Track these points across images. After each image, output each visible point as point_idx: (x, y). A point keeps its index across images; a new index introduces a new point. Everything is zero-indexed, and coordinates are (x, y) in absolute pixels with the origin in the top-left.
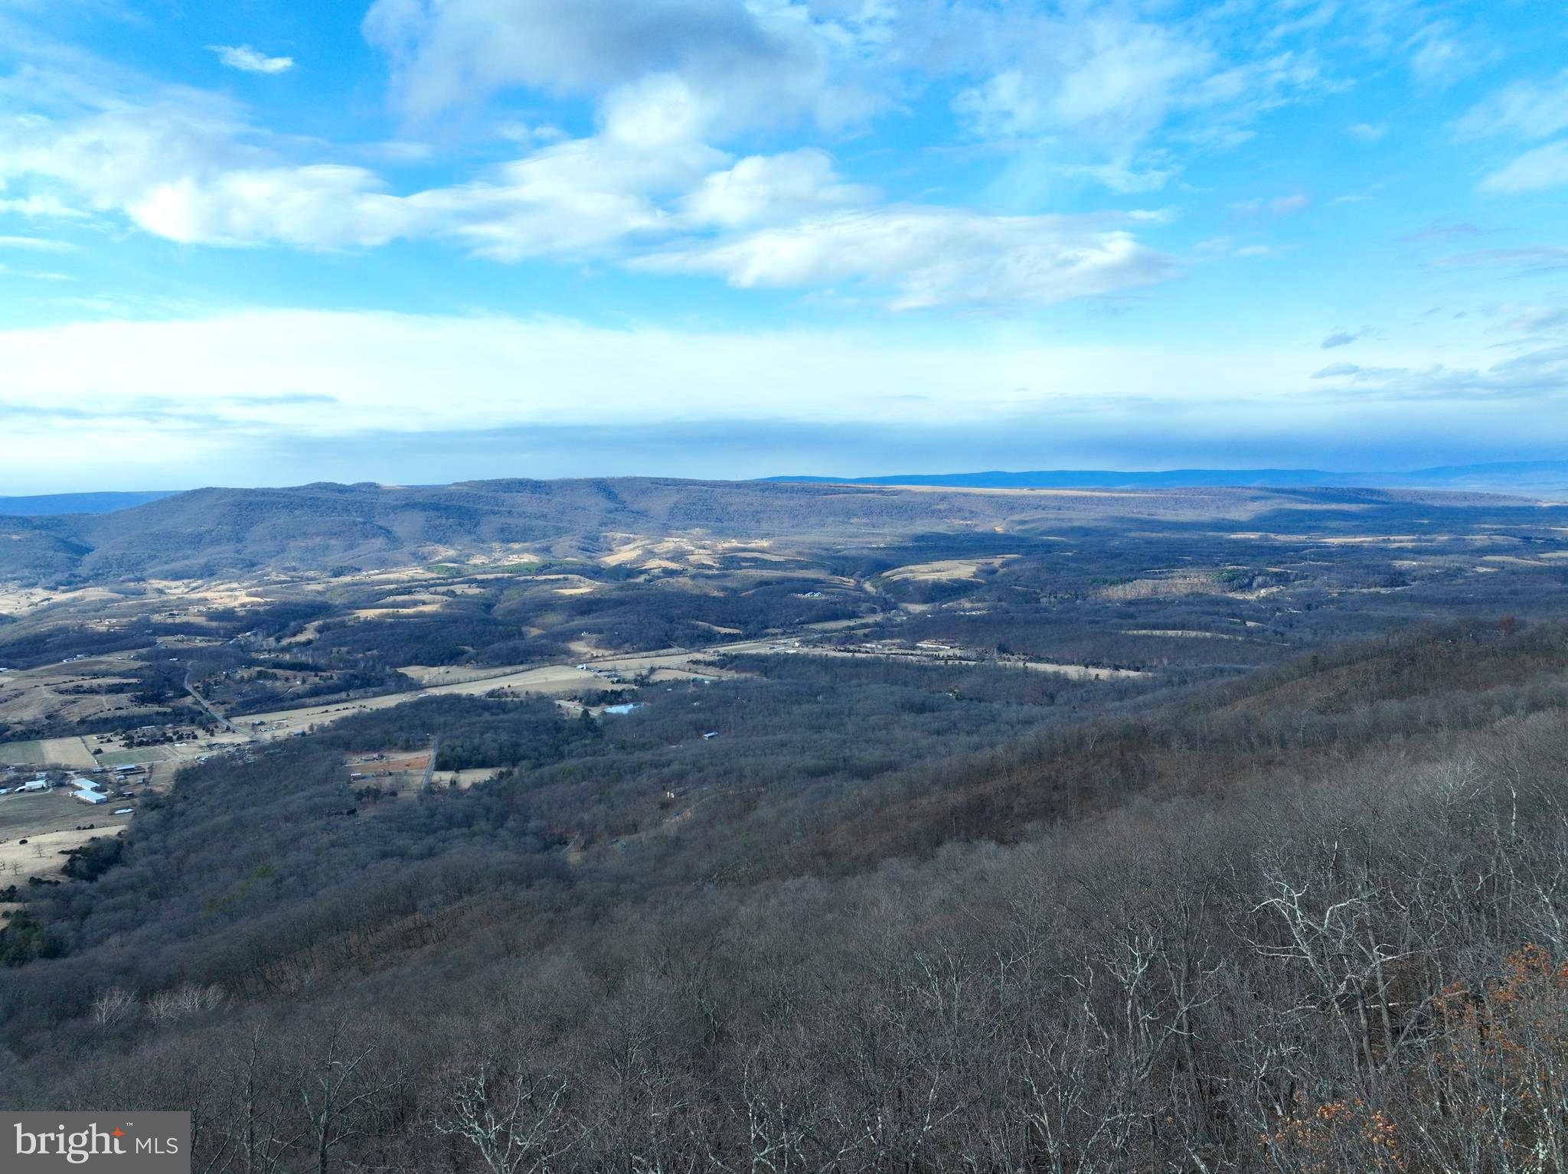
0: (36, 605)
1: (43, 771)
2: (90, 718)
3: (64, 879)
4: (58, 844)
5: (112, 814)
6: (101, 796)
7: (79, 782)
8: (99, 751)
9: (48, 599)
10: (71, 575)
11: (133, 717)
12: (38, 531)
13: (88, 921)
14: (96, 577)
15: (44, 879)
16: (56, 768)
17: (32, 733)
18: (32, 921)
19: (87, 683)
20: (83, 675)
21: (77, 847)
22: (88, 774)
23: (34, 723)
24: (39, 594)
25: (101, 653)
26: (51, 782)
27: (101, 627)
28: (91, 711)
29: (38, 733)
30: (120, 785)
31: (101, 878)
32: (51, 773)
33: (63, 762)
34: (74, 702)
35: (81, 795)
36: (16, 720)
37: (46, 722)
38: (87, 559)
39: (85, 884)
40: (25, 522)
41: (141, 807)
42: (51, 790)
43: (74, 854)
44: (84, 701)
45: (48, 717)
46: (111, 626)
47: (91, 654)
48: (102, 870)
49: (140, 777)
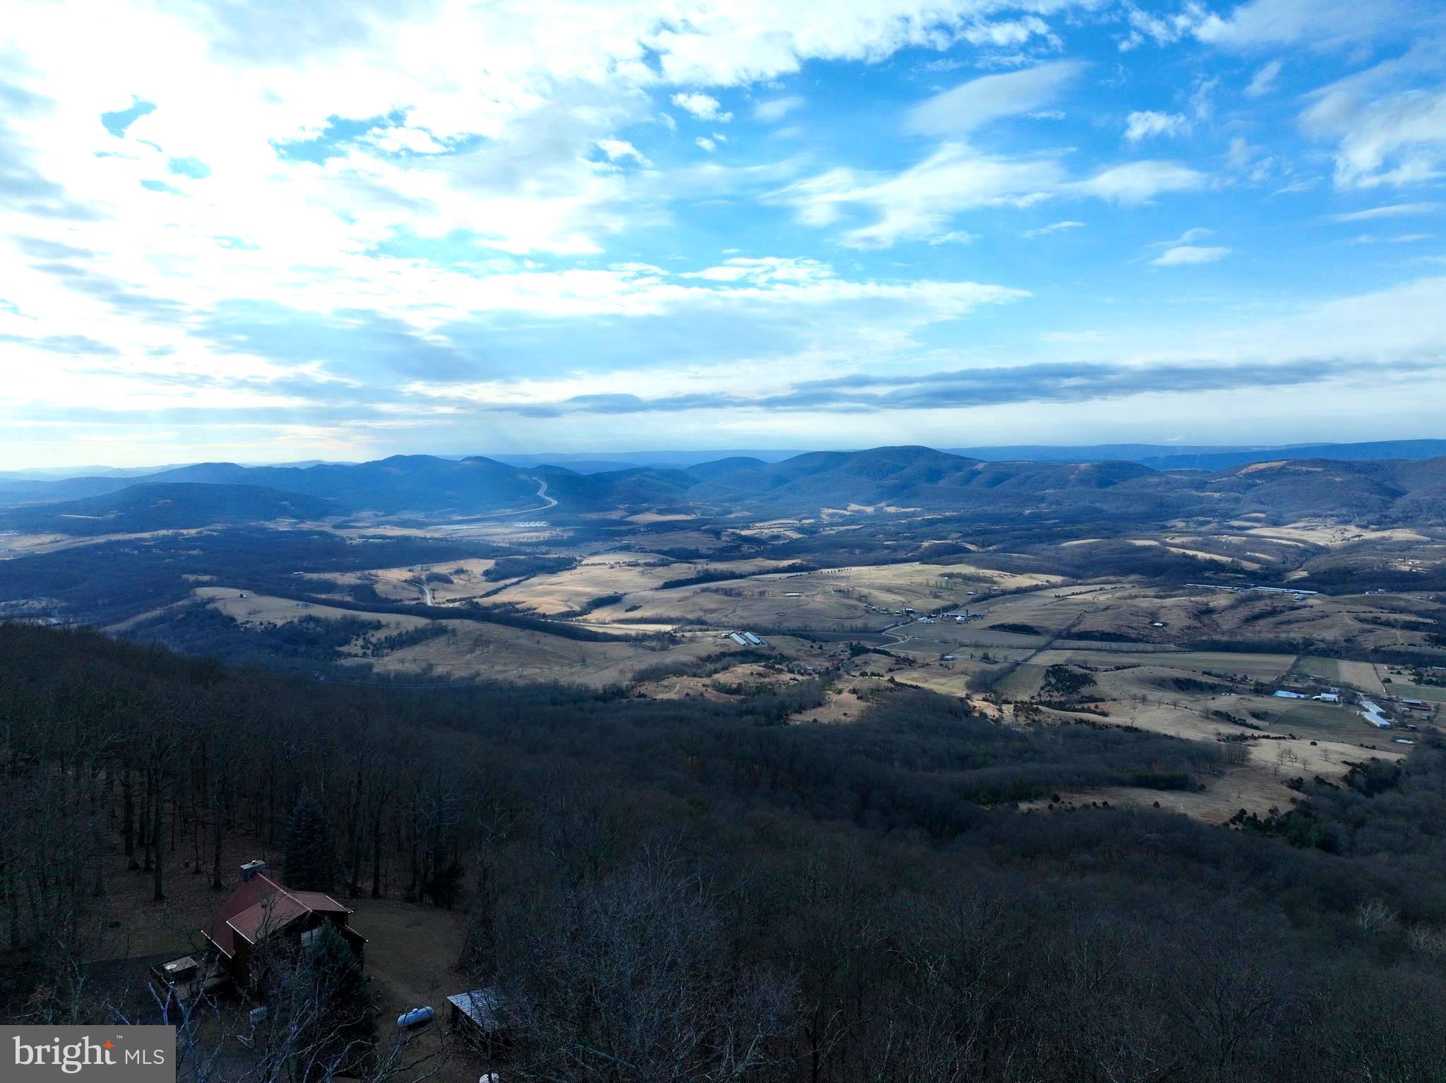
0: (1348, 540)
1: (1336, 686)
2: (1384, 649)
3: (1342, 785)
4: (1341, 754)
5: (1394, 741)
6: (1385, 722)
7: (1366, 704)
8: (1388, 681)
9: (1359, 536)
10: (1382, 516)
11: (1424, 656)
12: (1358, 475)
13: (1360, 831)
14: (1406, 520)
15: (1326, 781)
16: (1348, 686)
17: (1332, 652)
18: (1314, 813)
19: (1385, 616)
20: (1382, 608)
21: (1358, 761)
22: (1376, 699)
23: (1334, 643)
24: (1352, 531)
25: (1402, 591)
26: (1342, 698)
27: (1405, 566)
28: (1386, 642)
29: (1337, 652)
30: (1405, 717)
31: (1377, 797)
32: (1343, 690)
33: (1356, 683)
34: (1370, 631)
35: (1367, 716)
36: (1320, 638)
37: (1344, 644)
38: (1399, 502)
39: (1362, 797)
40: (1348, 467)
41: (1422, 742)
42: (1341, 705)
43: (1356, 768)
44: (1379, 632)
45: (1345, 641)
46: (1414, 566)
47: (1391, 590)
48: (1380, 791)
49: (1425, 714)
